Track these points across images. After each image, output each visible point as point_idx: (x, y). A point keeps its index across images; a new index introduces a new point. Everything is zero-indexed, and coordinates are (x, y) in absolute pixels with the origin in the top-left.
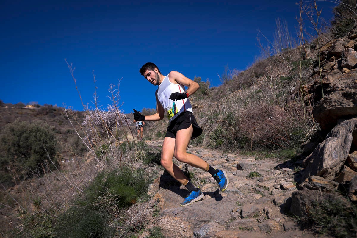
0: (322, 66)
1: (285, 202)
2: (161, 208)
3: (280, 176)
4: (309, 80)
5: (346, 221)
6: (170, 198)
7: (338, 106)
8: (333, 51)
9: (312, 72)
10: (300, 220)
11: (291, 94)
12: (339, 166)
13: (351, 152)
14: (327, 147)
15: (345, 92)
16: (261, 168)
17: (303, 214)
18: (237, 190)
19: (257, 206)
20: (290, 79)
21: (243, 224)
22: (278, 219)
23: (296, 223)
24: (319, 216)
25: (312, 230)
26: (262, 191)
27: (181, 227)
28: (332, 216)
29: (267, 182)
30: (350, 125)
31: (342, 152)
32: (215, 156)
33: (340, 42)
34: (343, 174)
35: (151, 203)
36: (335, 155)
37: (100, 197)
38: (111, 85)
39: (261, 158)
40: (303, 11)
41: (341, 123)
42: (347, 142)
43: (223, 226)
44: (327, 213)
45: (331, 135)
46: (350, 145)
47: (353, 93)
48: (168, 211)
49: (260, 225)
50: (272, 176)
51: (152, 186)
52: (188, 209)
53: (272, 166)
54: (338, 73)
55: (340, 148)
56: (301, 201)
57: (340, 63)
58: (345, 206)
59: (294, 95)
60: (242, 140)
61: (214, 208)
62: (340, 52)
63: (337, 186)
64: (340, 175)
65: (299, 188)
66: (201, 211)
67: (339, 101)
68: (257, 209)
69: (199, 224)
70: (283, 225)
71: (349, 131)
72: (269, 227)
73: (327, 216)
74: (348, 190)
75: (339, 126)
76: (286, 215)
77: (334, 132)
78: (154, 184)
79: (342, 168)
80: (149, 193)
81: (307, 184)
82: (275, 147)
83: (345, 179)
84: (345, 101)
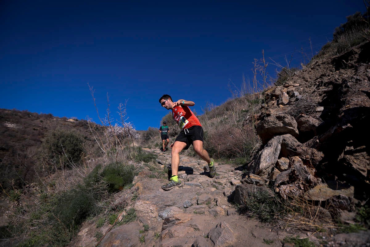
0: (267, 103)
1: (231, 193)
2: (139, 194)
3: (232, 176)
4: (259, 112)
5: (270, 208)
6: (147, 187)
7: (273, 126)
8: (274, 94)
9: (261, 106)
10: (239, 207)
11: (247, 121)
12: (271, 168)
13: (279, 158)
14: (264, 153)
15: (278, 115)
16: (221, 170)
17: (242, 202)
18: (199, 184)
19: (210, 196)
20: (247, 111)
21: (197, 209)
22: (224, 207)
23: (236, 210)
24: (251, 204)
25: (247, 215)
26: (217, 185)
27: (150, 209)
28: (261, 204)
29: (222, 179)
30: (280, 139)
31: (273, 158)
32: (191, 161)
33: (278, 88)
34: (273, 174)
35: (132, 190)
36: (268, 160)
37: (92, 182)
38: (120, 104)
39: (223, 164)
40: (257, 69)
41: (274, 137)
42: (277, 150)
43: (182, 210)
44: (258, 201)
45: (267, 146)
46: (279, 152)
47: (283, 117)
48: (143, 197)
49: (210, 210)
50: (226, 175)
51: (137, 178)
52: (159, 195)
53: (228, 169)
54: (276, 107)
55: (272, 154)
56: (240, 192)
57: (278, 101)
58: (270, 196)
59: (248, 121)
60: (211, 151)
61: (179, 196)
62: (278, 95)
63: (268, 182)
64: (271, 175)
65: (242, 182)
66: (168, 197)
67: (274, 122)
68: (210, 198)
69: (164, 208)
70: (227, 211)
71: (279, 142)
72: (216, 212)
73: (258, 204)
74: (274, 185)
75: (273, 139)
76: (231, 203)
77: (270, 144)
78: (138, 176)
79: (273, 169)
80: (133, 183)
81: (246, 179)
82: (233, 156)
83: (274, 177)
84: (278, 122)
